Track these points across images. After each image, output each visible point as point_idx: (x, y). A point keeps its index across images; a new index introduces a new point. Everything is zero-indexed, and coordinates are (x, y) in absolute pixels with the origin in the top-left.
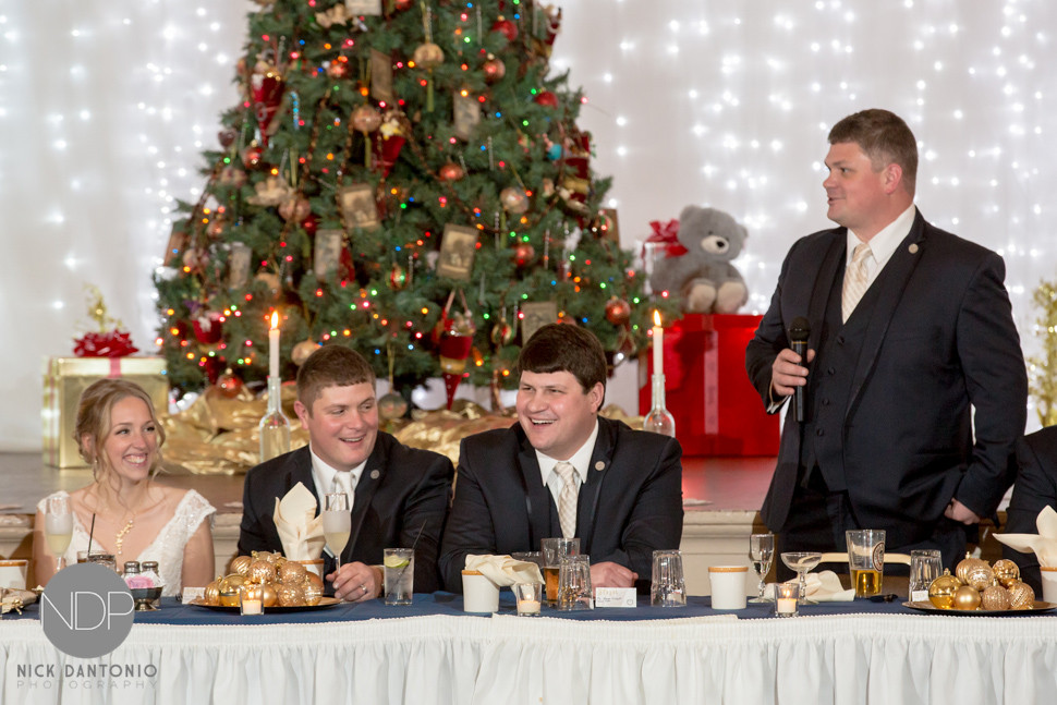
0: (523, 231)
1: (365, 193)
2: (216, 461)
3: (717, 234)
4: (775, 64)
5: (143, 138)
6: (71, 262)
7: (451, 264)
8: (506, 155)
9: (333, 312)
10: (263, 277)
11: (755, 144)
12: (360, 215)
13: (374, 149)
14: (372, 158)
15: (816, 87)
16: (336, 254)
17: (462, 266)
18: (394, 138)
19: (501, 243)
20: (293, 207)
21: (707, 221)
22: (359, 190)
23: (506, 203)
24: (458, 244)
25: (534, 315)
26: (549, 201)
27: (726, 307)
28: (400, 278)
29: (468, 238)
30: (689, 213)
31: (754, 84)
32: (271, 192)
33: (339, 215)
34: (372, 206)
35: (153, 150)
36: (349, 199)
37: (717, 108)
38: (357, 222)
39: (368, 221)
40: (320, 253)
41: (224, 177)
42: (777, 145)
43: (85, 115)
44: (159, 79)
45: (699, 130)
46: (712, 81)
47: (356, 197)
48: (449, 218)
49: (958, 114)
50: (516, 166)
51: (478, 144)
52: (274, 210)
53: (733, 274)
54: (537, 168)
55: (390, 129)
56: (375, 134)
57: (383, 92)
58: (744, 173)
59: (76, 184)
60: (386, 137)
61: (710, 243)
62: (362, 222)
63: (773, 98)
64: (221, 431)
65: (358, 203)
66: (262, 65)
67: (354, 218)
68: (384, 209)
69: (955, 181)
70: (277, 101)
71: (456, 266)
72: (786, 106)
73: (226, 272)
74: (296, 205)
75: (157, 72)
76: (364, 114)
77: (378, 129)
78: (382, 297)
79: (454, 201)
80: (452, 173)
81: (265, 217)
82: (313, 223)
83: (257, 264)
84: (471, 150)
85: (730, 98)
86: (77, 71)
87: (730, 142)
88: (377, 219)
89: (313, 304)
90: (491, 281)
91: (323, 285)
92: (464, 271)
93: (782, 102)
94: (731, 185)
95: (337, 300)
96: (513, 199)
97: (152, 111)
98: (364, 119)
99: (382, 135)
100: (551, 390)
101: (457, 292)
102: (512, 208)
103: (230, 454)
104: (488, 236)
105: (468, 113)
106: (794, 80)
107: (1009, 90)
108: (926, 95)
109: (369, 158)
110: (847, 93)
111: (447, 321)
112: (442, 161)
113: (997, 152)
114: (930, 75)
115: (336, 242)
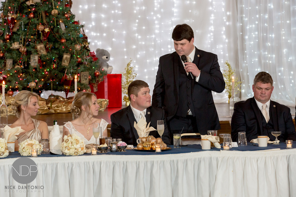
0: (79, 55)
1: (42, 46)
3: (106, 55)
4: (103, 16)
7: (65, 63)
8: (74, 36)
9: (39, 75)
10: (17, 66)
13: (43, 35)
14: (43, 37)
15: (112, 21)
16: (37, 61)
17: (67, 63)
18: (48, 32)
19: (75, 57)
20: (23, 49)
22: (41, 45)
23: (76, 48)
24: (66, 58)
25: (84, 75)
26: (84, 47)
27: (109, 72)
28: (54, 66)
29: (69, 56)
30: (98, 50)
31: (98, 20)
32: (16, 45)
33: (37, 51)
34: (44, 49)
36: (39, 47)
38: (41, 53)
39: (44, 52)
42: (104, 35)
46: (89, 20)
47: (40, 47)
48: (64, 52)
49: (144, 28)
50: (76, 39)
51: (67, 34)
52: (18, 50)
53: (109, 65)
55: (47, 30)
57: (45, 21)
58: (96, 41)
60: (46, 32)
61: (104, 57)
62: (43, 52)
63: (103, 24)
65: (41, 48)
66: (9, 14)
67: (41, 52)
68: (47, 49)
69: (143, 43)
70: (15, 23)
71: (66, 63)
72: (106, 25)
74: (24, 49)
76: (41, 27)
77: (44, 30)
78: (50, 71)
79: (65, 47)
80: (63, 41)
81: (15, 52)
82: (29, 53)
83: (14, 63)
84: (65, 35)
85: (93, 23)
88: (46, 52)
89: (32, 73)
90: (73, 67)
91: (34, 68)
92: (67, 64)
95: (39, 72)
96: (78, 47)
99: (45, 32)
101: (68, 69)
102: (78, 49)
104: (72, 56)
105: (63, 26)
106: (108, 20)
107: (156, 22)
108: (138, 23)
109: (42, 38)
110: (120, 22)
111: (66, 76)
112: (61, 38)
113: (154, 36)
114: (138, 19)
115: (37, 58)
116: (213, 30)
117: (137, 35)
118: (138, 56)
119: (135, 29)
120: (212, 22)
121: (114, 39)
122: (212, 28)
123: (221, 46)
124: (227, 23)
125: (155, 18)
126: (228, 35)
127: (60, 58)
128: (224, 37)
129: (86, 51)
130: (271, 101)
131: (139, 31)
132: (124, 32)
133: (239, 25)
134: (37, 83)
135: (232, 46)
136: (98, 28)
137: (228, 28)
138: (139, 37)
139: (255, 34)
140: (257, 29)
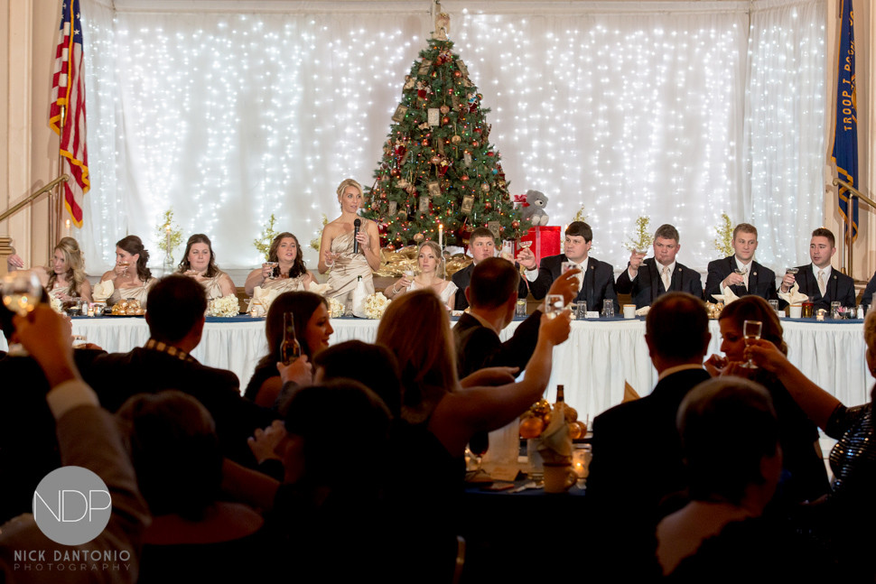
0: (488, 198)
1: (436, 185)
2: (388, 272)
3: (540, 200)
4: (549, 144)
5: (338, 165)
6: (314, 206)
7: (465, 208)
8: (482, 172)
9: (428, 223)
10: (401, 212)
11: (542, 170)
12: (435, 192)
13: (439, 170)
15: (563, 152)
16: (427, 204)
17: (469, 209)
18: (445, 166)
19: (481, 201)
20: (411, 189)
21: (536, 195)
22: (434, 183)
23: (482, 188)
24: (468, 201)
25: (492, 225)
26: (496, 187)
27: (543, 224)
28: (450, 212)
29: (471, 200)
30: (530, 192)
31: (543, 150)
32: (402, 184)
33: (428, 192)
34: (439, 189)
35: (341, 169)
36: (431, 186)
37: (531, 158)
38: (434, 194)
39: (438, 194)
40: (421, 204)
41: (383, 179)
42: (550, 171)
43: (318, 157)
44: (344, 145)
45: (525, 165)
46: (529, 149)
47: (433, 186)
48: (465, 193)
49: (609, 162)
50: (485, 176)
51: (472, 169)
52: (404, 190)
53: (544, 213)
54: (492, 177)
55: (444, 163)
56: (439, 165)
57: (441, 151)
59: (315, 180)
60: (443, 166)
61: (538, 202)
62: (436, 194)
64: (388, 263)
65: (434, 188)
66: (398, 142)
67: (433, 192)
68: (442, 190)
69: (607, 184)
70: (404, 154)
71: (467, 209)
72: (553, 158)
73: (387, 210)
75: (343, 143)
76: (436, 158)
77: (440, 163)
78: (443, 219)
79: (467, 187)
80: (465, 178)
81: (401, 192)
82: (418, 194)
83: (399, 207)
84: (470, 170)
85: (535, 155)
86: (316, 143)
87: (535, 169)
88: (440, 193)
89: (420, 220)
90: (478, 214)
91: (423, 215)
93: (551, 156)
94: (534, 183)
95: (428, 220)
96: (486, 187)
97: (341, 156)
98: (435, 160)
99: (441, 165)
100: (576, 241)
101: (468, 217)
102: (484, 190)
103: (393, 270)
104: (477, 199)
105: (468, 159)
106: (556, 149)
107: (626, 154)
108: (599, 155)
109: (437, 173)
110: (574, 154)
111: (466, 227)
112: (461, 175)
113: (621, 174)
114: (600, 149)
115: (427, 201)
116: (708, 166)
117: (597, 172)
118: (598, 202)
119: (595, 163)
120: (708, 155)
121: (563, 178)
122: (707, 165)
123: (721, 190)
124: (731, 158)
125: (623, 148)
126: (730, 174)
127: (460, 201)
128: (725, 177)
129: (498, 192)
130: (676, 263)
131: (601, 167)
132: (579, 168)
133: (744, 160)
134: (425, 235)
135: (736, 190)
136: (542, 161)
137: (730, 164)
138: (601, 175)
139: (762, 174)
140: (765, 168)
